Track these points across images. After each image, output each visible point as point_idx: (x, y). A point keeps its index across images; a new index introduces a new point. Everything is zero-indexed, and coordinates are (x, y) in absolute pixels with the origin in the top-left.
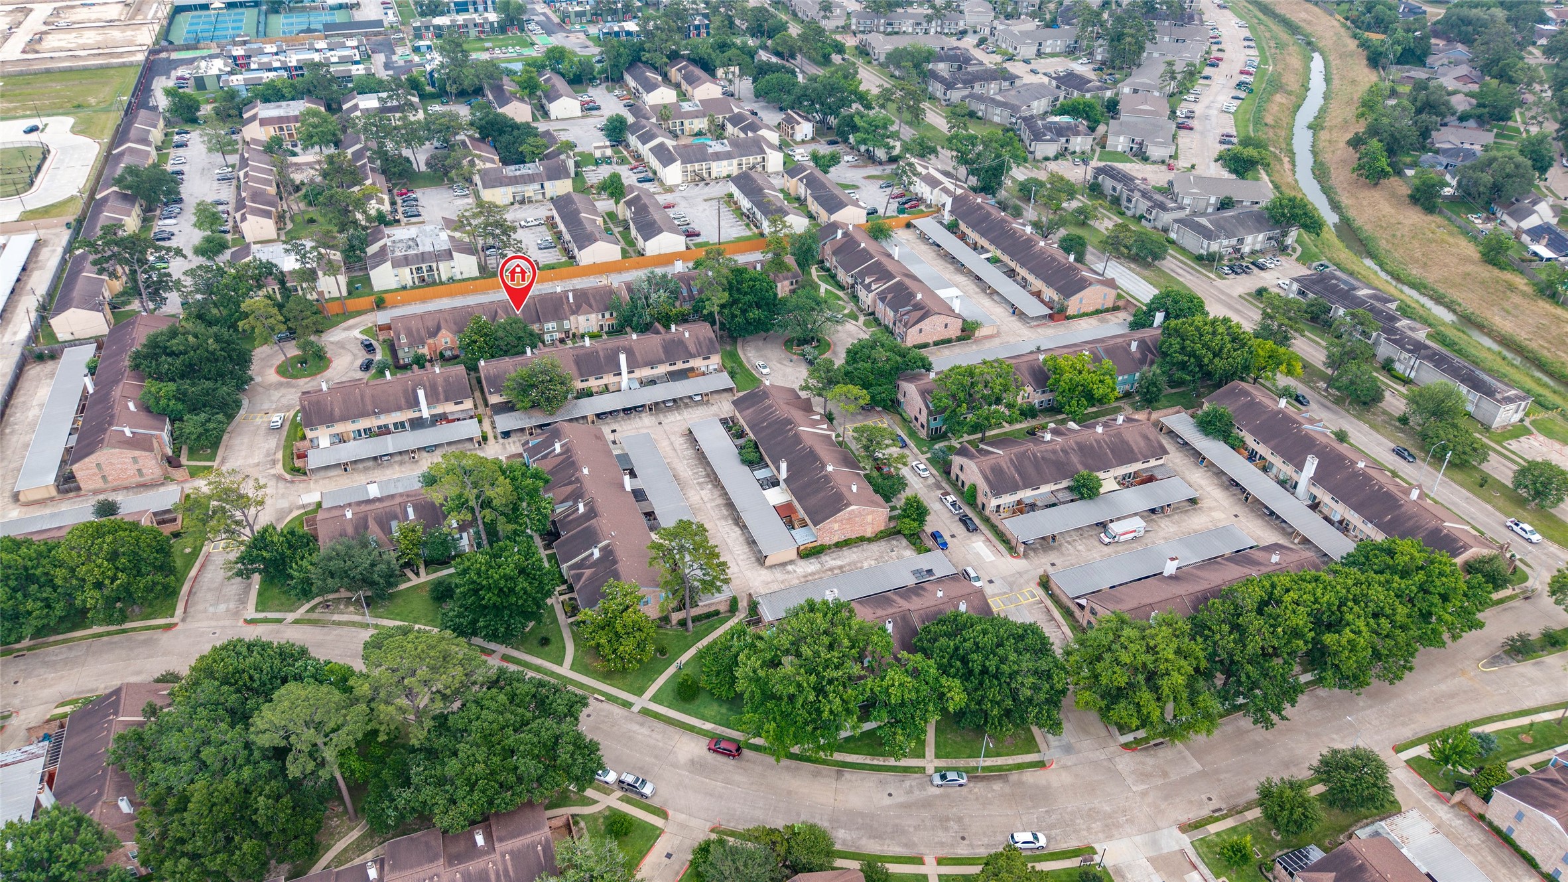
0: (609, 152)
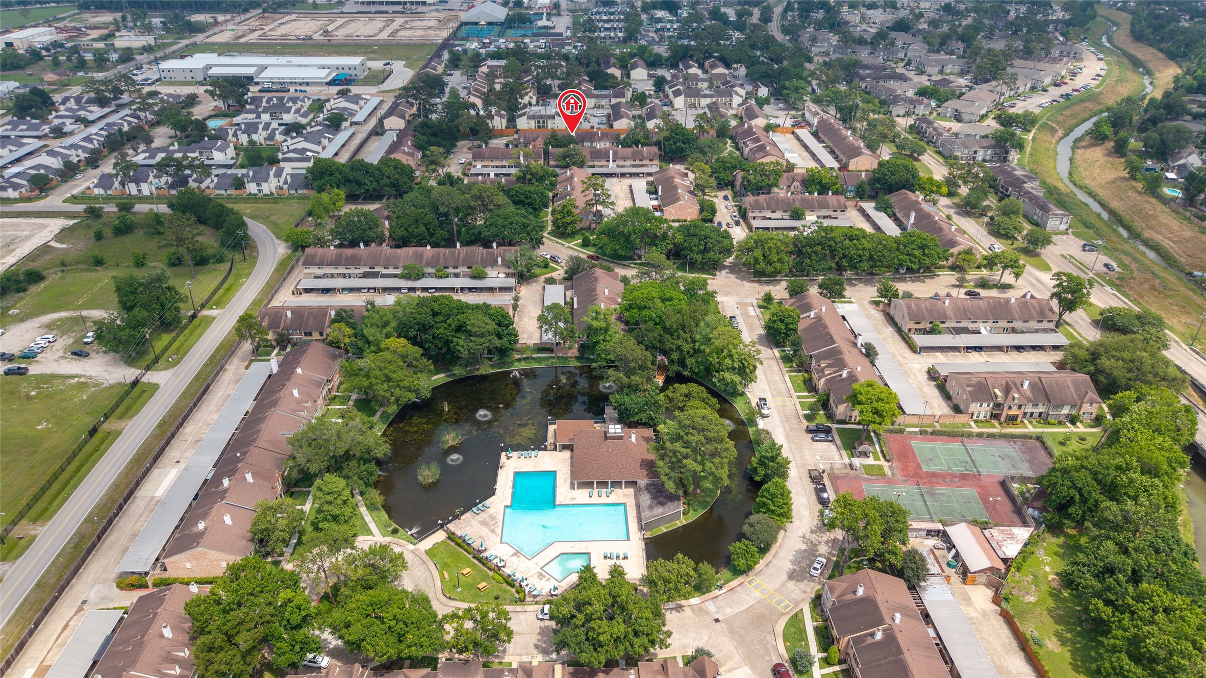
0: (652, 93)
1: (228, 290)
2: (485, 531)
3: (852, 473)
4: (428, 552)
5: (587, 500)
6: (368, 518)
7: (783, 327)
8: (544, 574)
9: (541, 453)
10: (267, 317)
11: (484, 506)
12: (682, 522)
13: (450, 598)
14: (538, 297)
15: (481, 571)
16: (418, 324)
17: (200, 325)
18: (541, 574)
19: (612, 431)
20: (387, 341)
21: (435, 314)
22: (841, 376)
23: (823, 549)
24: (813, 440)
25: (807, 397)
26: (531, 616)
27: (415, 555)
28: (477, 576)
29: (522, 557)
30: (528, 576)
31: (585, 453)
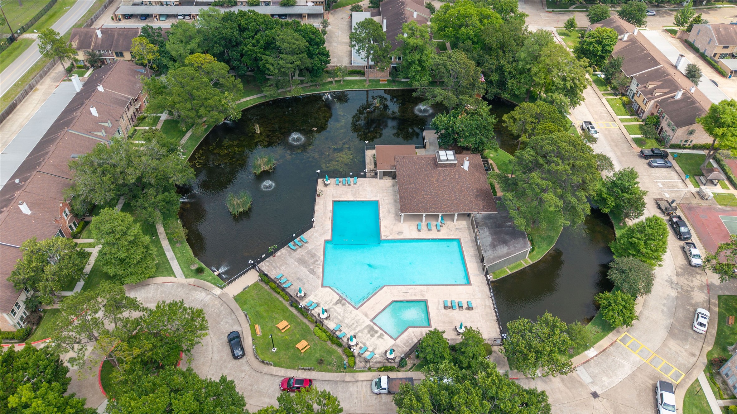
1: (51, 17)
2: (303, 271)
3: (703, 203)
4: (237, 298)
5: (415, 235)
6: (170, 254)
7: (600, 49)
8: (376, 328)
9: (361, 180)
10: (77, 37)
11: (301, 241)
12: (527, 262)
13: (263, 362)
14: (345, 24)
15: (301, 324)
16: (225, 39)
17: (19, 47)
18: (372, 329)
19: (443, 158)
20: (191, 57)
21: (242, 29)
22: (673, 97)
23: (699, 297)
24: (650, 165)
25: (630, 120)
26: (364, 387)
27: (222, 302)
28: (296, 331)
29: (348, 305)
30: (357, 331)
31: (411, 182)
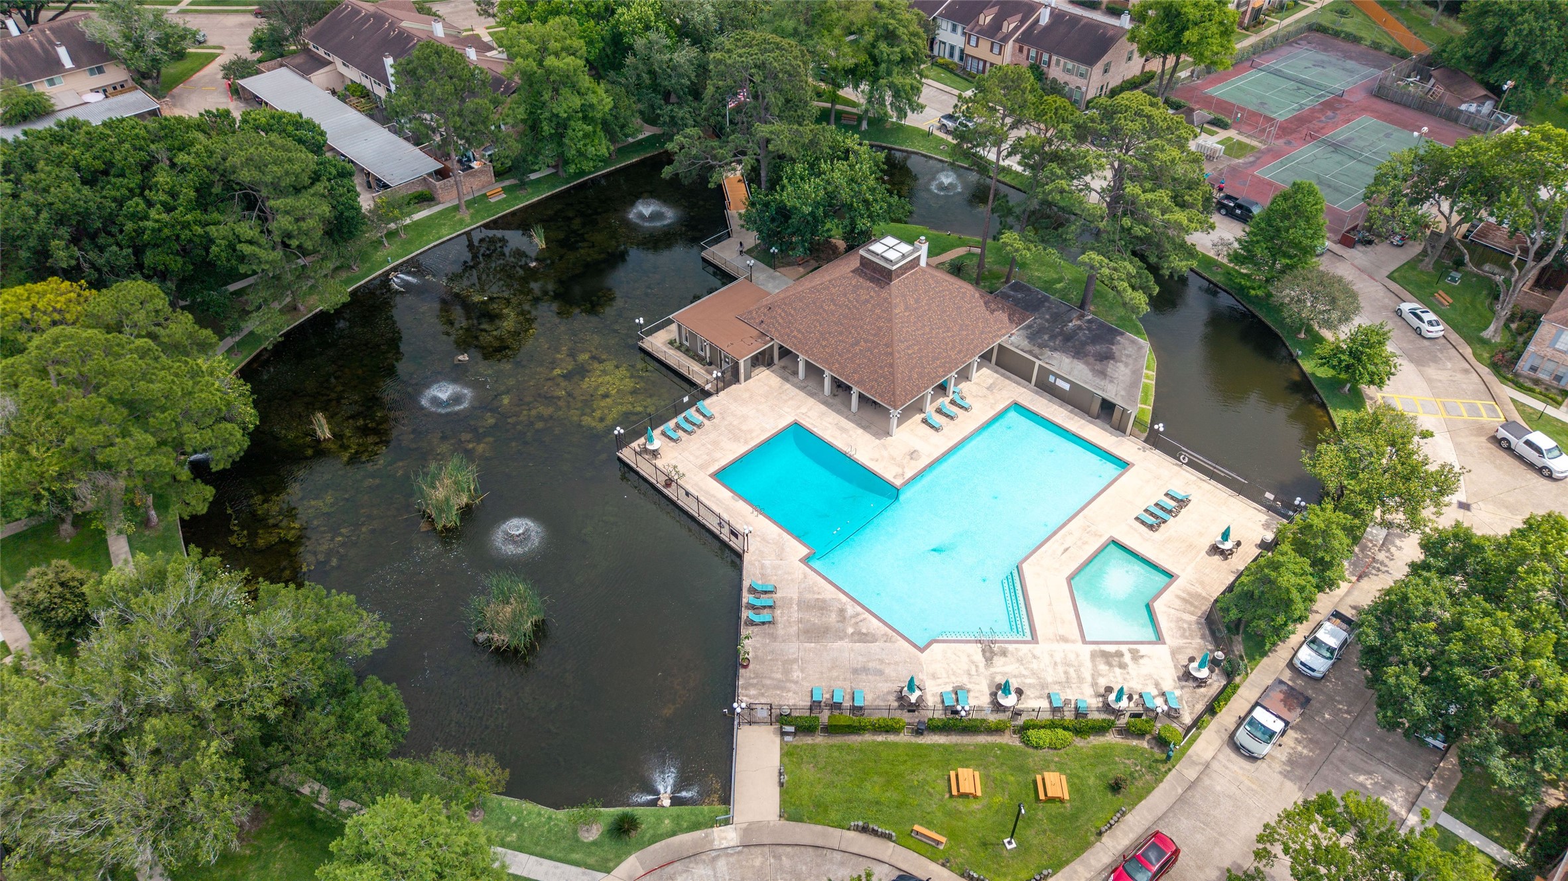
2: (845, 649)
5: (941, 441)
8: (1109, 648)
9: (710, 404)
11: (755, 594)
12: (1148, 376)
15: (982, 751)
18: (1105, 655)
22: (1037, 23)
23: (1374, 291)
26: (1230, 765)
27: (766, 849)
28: (996, 773)
29: (1011, 647)
30: (1089, 679)
31: (851, 341)
